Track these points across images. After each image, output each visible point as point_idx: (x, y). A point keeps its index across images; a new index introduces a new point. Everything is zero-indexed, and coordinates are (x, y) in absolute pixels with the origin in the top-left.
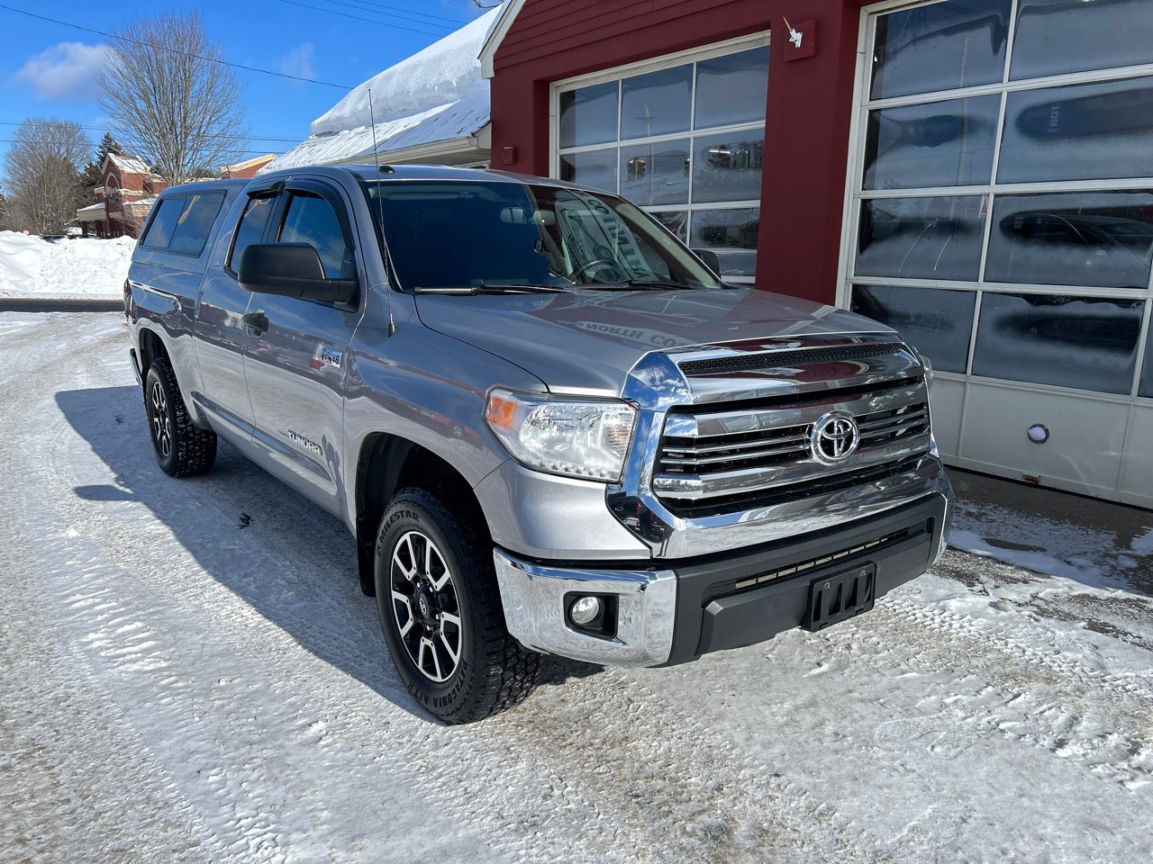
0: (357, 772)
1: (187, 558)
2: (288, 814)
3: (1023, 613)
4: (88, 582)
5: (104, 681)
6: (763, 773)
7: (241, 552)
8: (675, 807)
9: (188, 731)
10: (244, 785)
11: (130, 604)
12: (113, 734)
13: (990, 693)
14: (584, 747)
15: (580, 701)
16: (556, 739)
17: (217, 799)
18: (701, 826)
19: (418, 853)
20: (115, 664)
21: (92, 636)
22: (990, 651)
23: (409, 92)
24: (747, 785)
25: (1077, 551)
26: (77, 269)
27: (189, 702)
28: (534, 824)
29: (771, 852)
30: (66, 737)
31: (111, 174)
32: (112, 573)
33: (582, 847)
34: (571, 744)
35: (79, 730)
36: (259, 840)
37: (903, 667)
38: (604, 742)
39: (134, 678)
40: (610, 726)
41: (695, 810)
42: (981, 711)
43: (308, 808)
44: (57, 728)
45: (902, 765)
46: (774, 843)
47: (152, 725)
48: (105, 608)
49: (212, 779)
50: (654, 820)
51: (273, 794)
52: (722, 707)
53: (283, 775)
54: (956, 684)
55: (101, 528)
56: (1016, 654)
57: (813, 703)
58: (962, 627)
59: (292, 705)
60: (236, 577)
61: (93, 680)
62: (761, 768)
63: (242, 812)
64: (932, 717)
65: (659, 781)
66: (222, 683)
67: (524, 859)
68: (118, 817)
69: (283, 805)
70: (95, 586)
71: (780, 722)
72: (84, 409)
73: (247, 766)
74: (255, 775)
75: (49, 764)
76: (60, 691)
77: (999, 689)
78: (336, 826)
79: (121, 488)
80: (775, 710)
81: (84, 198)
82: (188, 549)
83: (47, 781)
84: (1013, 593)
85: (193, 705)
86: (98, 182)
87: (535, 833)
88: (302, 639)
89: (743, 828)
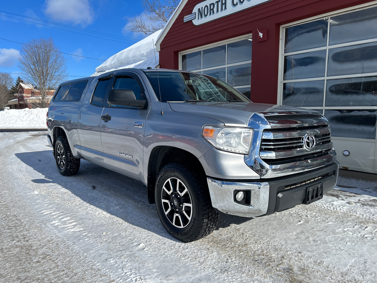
0: (160, 258)
1: (78, 199)
2: (142, 270)
3: (358, 205)
4: (46, 207)
5: (63, 235)
6: (295, 252)
7: (96, 196)
8: (271, 263)
9: (98, 248)
10: (123, 263)
11: (63, 212)
12: (72, 250)
13: (357, 227)
14: (233, 247)
15: (226, 234)
16: (223, 246)
17: (116, 267)
18: (282, 268)
19: (191, 280)
20: (65, 230)
21: (54, 222)
22: (352, 215)
23: (129, 57)
24: (291, 256)
25: (367, 188)
26: (10, 119)
27: (95, 240)
28: (226, 270)
29: (308, 275)
30: (56, 252)
31: (20, 89)
32: (54, 204)
33: (245, 276)
34: (229, 247)
35: (60, 249)
36: (135, 278)
37: (327, 221)
38: (239, 246)
39: (73, 234)
40: (239, 241)
41: (278, 264)
42: (357, 232)
43: (148, 269)
44: (52, 249)
45: (339, 248)
46: (308, 272)
47: (85, 247)
48: (55, 214)
49: (112, 261)
50: (265, 267)
51: (134, 265)
52: (274, 234)
53: (136, 259)
54: (346, 225)
55: (45, 191)
56: (361, 216)
57: (302, 232)
58: (340, 209)
59: (130, 239)
60: (97, 203)
61: (59, 235)
62: (294, 251)
63: (126, 270)
64: (342, 234)
65: (262, 256)
66: (104, 234)
67: (227, 280)
68: (83, 274)
69: (139, 268)
70: (49, 208)
71: (294, 238)
72: (26, 158)
73: (122, 257)
74: (126, 260)
75: (53, 260)
76: (49, 238)
77: (360, 226)
78: (160, 273)
79: (48, 180)
80: (291, 234)
81: (10, 98)
82: (78, 196)
83: (54, 265)
84: (352, 200)
85: (97, 240)
86: (15, 92)
87: (228, 273)
88: (126, 220)
89: (296, 268)
